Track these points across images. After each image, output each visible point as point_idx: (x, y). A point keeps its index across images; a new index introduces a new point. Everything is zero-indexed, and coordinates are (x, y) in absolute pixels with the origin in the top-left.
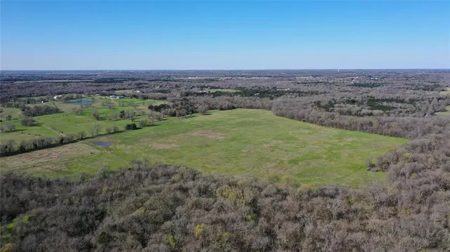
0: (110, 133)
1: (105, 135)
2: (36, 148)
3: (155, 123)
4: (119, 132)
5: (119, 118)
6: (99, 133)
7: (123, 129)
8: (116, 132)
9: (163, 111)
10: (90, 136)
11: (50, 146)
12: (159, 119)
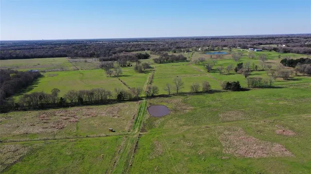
0: (197, 93)
1: (190, 93)
2: (81, 103)
3: (275, 84)
4: (211, 92)
5: (233, 71)
6: (181, 90)
7: (220, 88)
8: (208, 91)
9: (298, 67)
10: (166, 93)
11: (103, 102)
12: (286, 78)
